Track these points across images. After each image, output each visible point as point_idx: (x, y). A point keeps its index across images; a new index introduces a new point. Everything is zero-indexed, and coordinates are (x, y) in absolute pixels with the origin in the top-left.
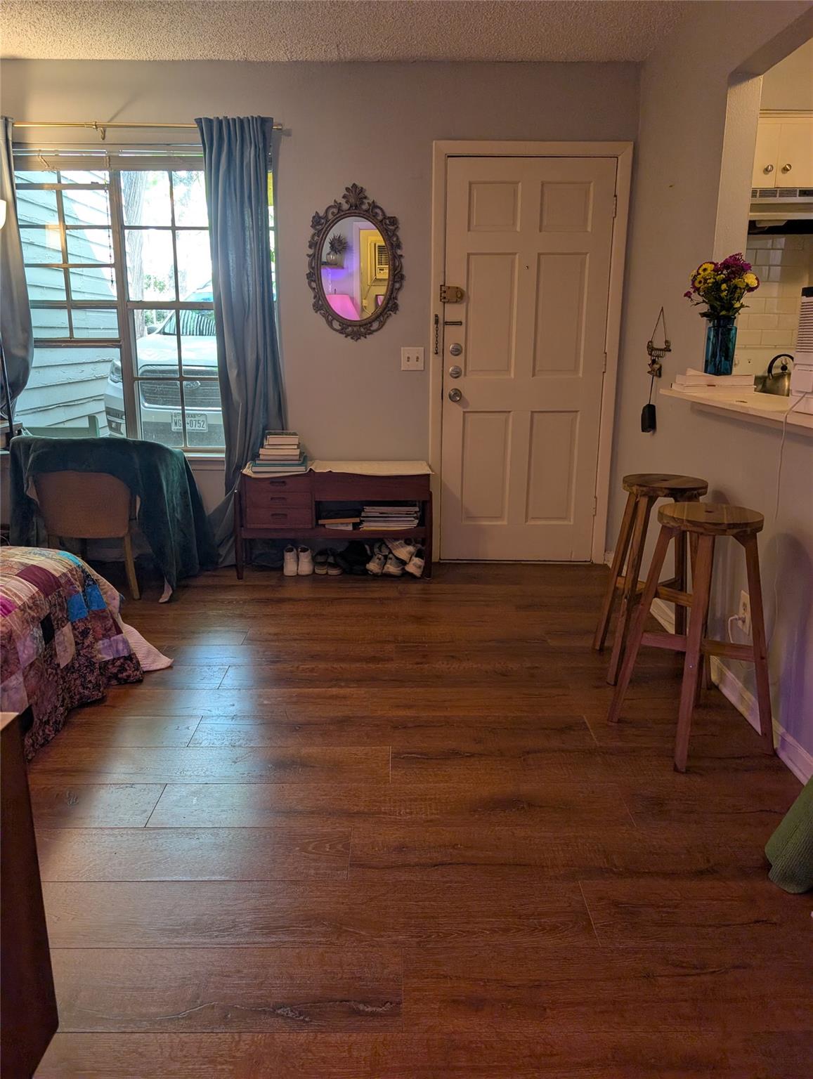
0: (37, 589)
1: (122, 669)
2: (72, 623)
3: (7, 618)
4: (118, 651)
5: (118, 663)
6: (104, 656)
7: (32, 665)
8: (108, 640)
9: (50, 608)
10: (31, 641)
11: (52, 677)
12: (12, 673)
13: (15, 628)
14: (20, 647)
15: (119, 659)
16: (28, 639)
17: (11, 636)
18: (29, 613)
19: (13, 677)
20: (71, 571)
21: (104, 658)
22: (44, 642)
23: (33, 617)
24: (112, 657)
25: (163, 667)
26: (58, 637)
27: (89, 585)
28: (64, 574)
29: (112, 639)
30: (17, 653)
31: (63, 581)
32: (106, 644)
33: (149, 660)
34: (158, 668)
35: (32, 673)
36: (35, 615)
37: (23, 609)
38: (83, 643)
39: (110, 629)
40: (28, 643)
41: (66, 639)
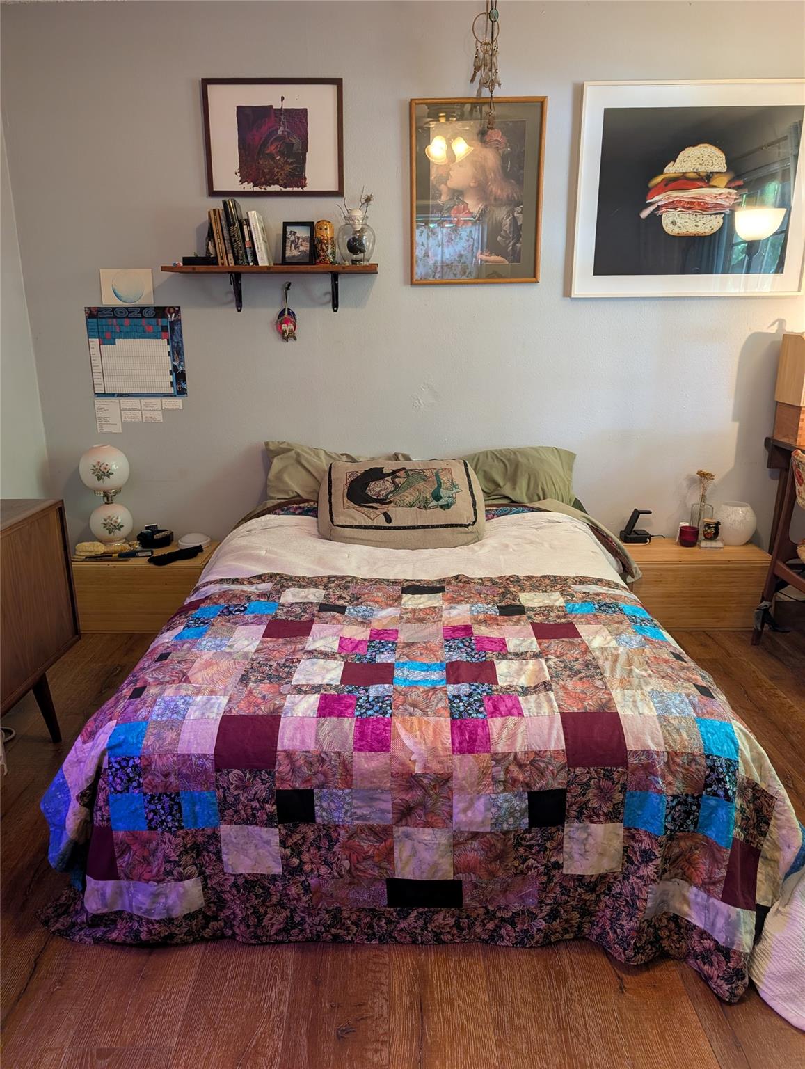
0: (562, 745)
1: (705, 957)
2: (627, 829)
3: (457, 757)
4: (713, 925)
5: (707, 943)
6: (693, 914)
7: (475, 835)
8: (705, 896)
9: (569, 783)
10: (485, 805)
11: (532, 872)
12: (427, 825)
13: (460, 776)
14: (459, 804)
15: (710, 937)
16: (482, 800)
17: (447, 780)
18: (507, 770)
19: (430, 830)
20: (672, 755)
21: (691, 917)
22: (526, 820)
23: (515, 780)
24: (702, 926)
25: (794, 1021)
26: (572, 830)
27: (715, 794)
28: (648, 752)
29: (712, 900)
30: (451, 807)
31: (632, 760)
32: (699, 900)
33: (781, 989)
34: (784, 1014)
35: (476, 844)
36: (521, 777)
37: (498, 759)
38: (639, 868)
39: (714, 884)
40: (480, 804)
41: (591, 840)
